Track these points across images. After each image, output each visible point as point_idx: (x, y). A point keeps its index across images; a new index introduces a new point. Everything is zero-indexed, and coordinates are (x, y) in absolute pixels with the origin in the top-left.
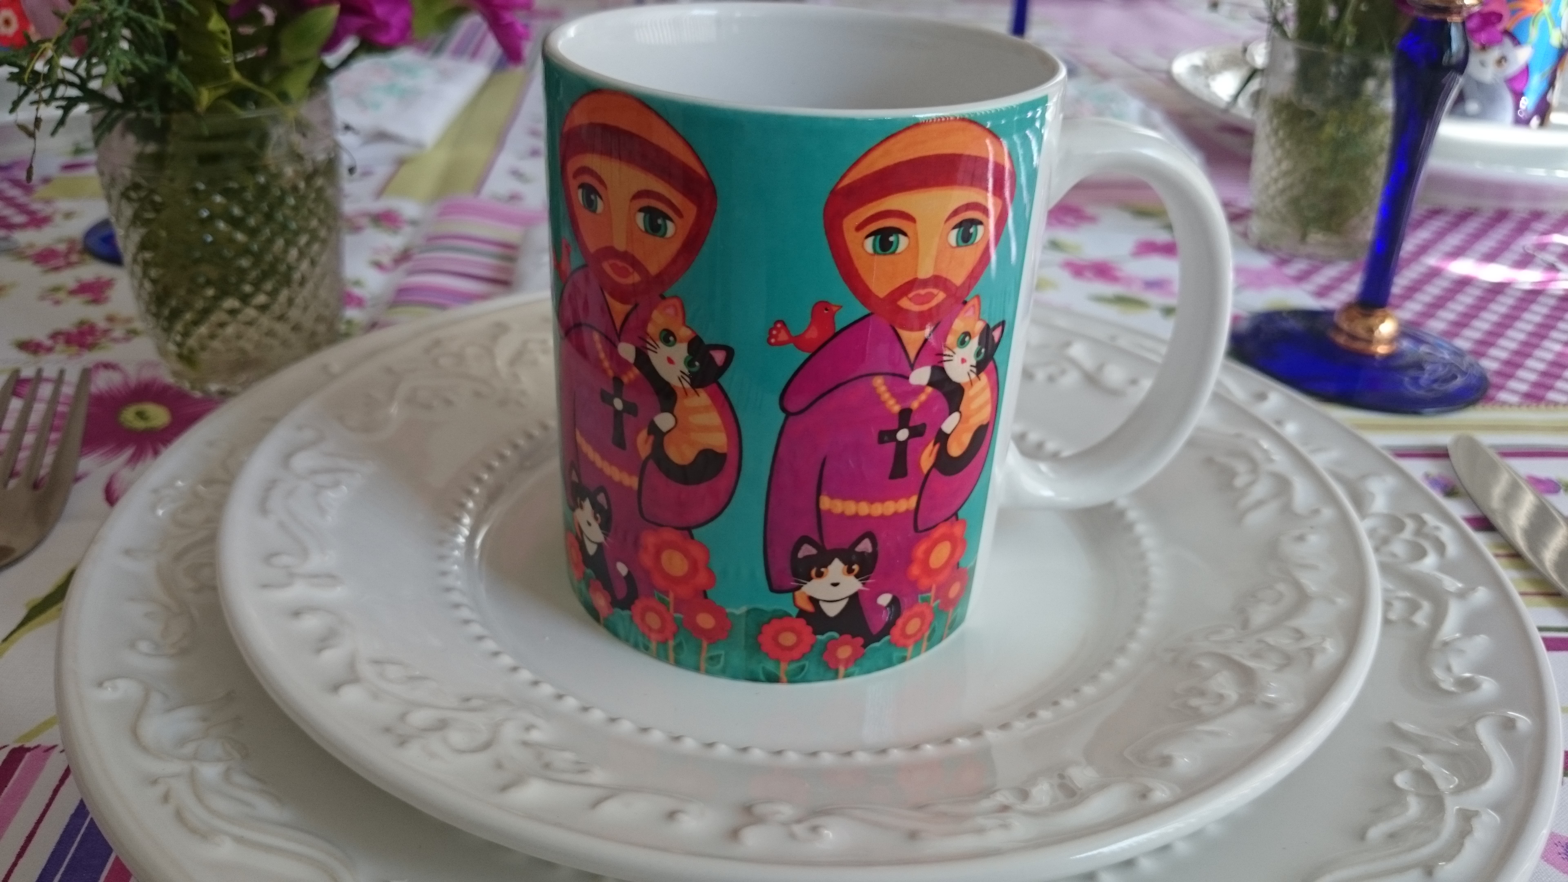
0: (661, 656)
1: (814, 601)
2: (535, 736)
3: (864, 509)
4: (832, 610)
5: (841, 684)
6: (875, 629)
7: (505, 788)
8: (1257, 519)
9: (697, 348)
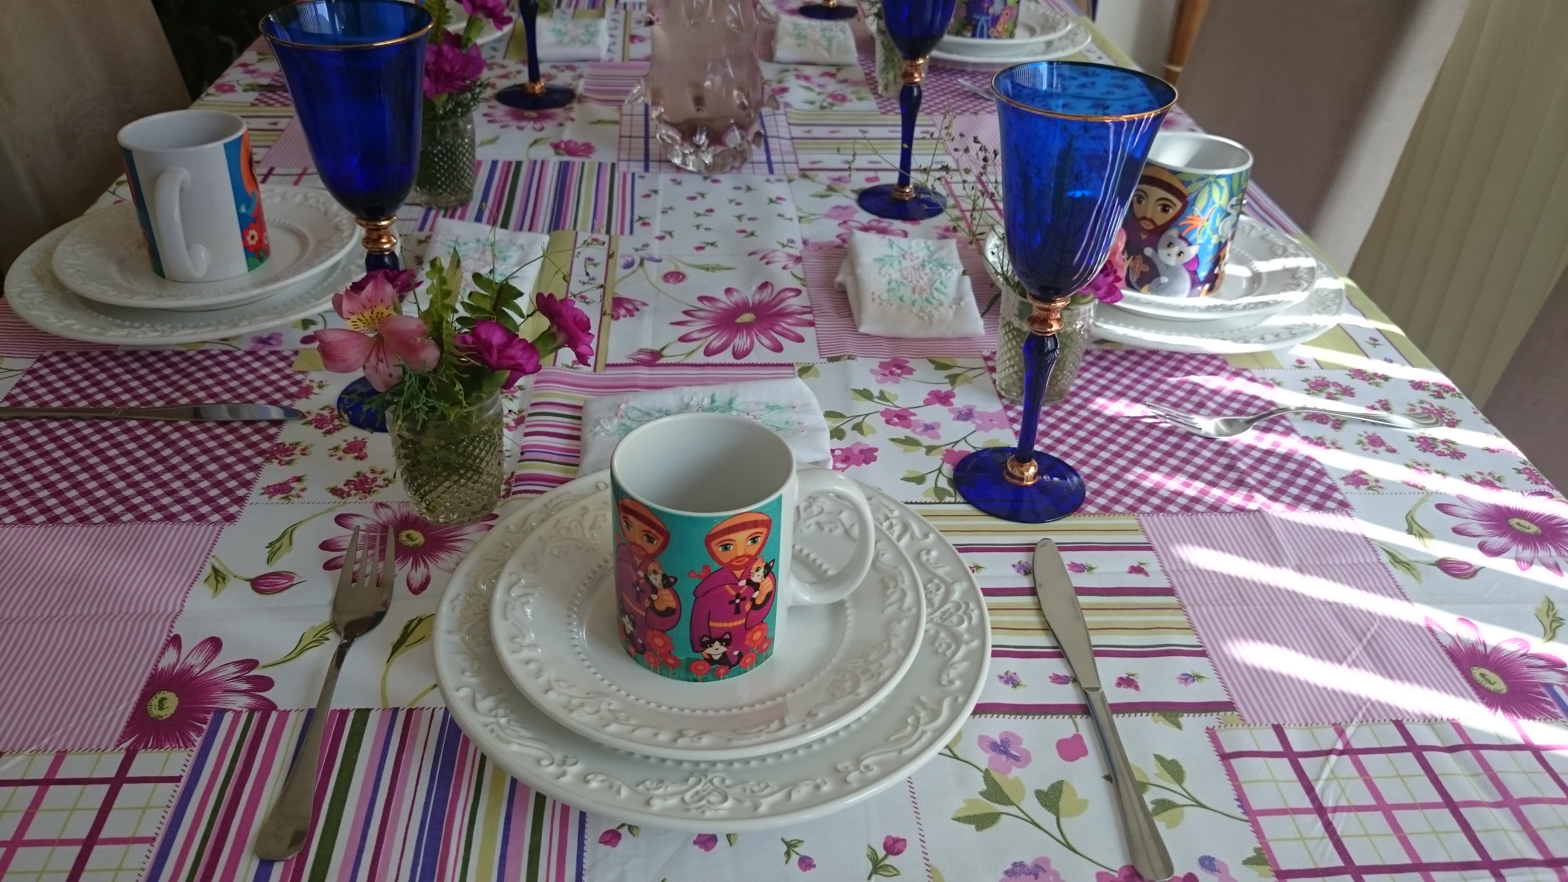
0: (655, 672)
1: (710, 655)
2: (612, 707)
3: (725, 625)
4: (716, 658)
5: (721, 681)
6: (733, 663)
7: (605, 726)
8: (890, 610)
9: (665, 577)
